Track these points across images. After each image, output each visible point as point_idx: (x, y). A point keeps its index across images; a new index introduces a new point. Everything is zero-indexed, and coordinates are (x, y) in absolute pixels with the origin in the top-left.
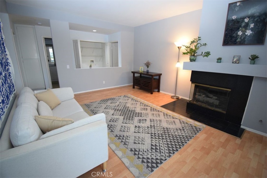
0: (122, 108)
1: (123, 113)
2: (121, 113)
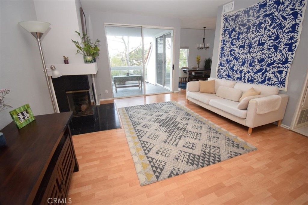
0: (175, 131)
1: (175, 124)
2: (177, 125)
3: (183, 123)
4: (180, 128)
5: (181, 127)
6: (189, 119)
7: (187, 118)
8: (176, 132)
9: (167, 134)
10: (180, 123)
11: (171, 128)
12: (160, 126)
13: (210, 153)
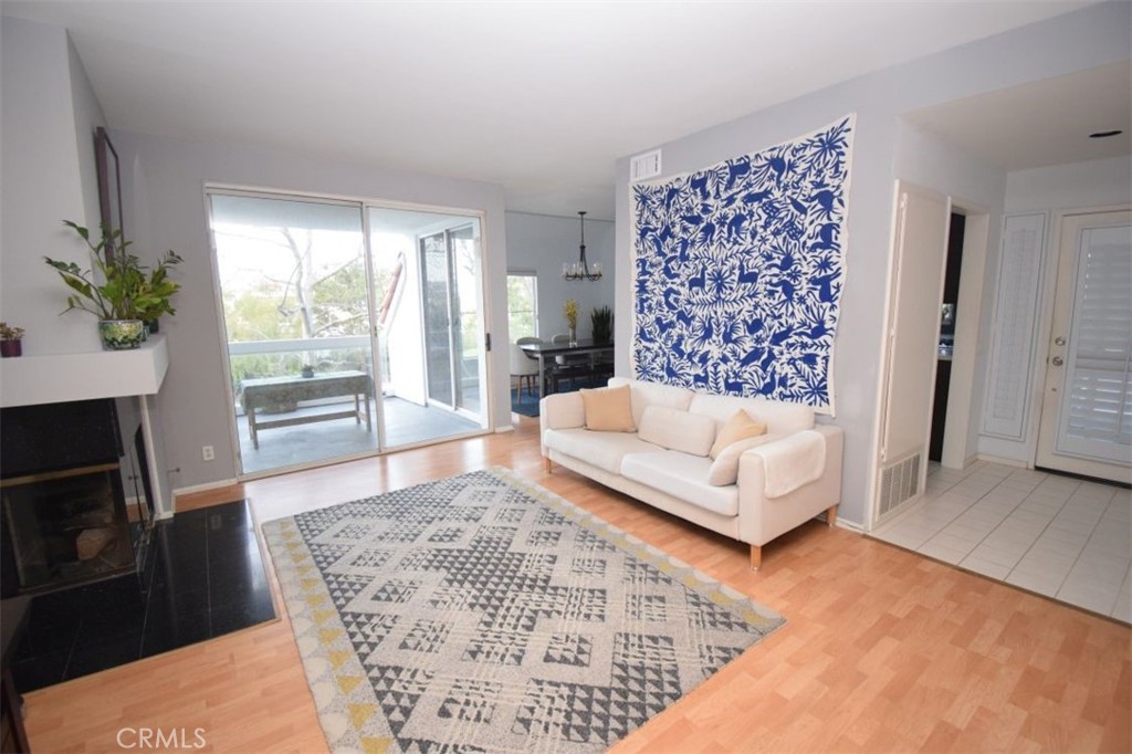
0: (510, 595)
1: (507, 566)
2: (517, 566)
3: (537, 558)
4: (528, 582)
5: (530, 575)
6: (559, 534)
7: (549, 533)
8: (513, 600)
9: (479, 614)
10: (527, 557)
11: (493, 587)
12: (450, 582)
13: (641, 669)
